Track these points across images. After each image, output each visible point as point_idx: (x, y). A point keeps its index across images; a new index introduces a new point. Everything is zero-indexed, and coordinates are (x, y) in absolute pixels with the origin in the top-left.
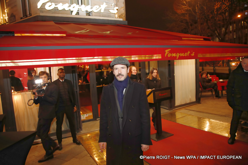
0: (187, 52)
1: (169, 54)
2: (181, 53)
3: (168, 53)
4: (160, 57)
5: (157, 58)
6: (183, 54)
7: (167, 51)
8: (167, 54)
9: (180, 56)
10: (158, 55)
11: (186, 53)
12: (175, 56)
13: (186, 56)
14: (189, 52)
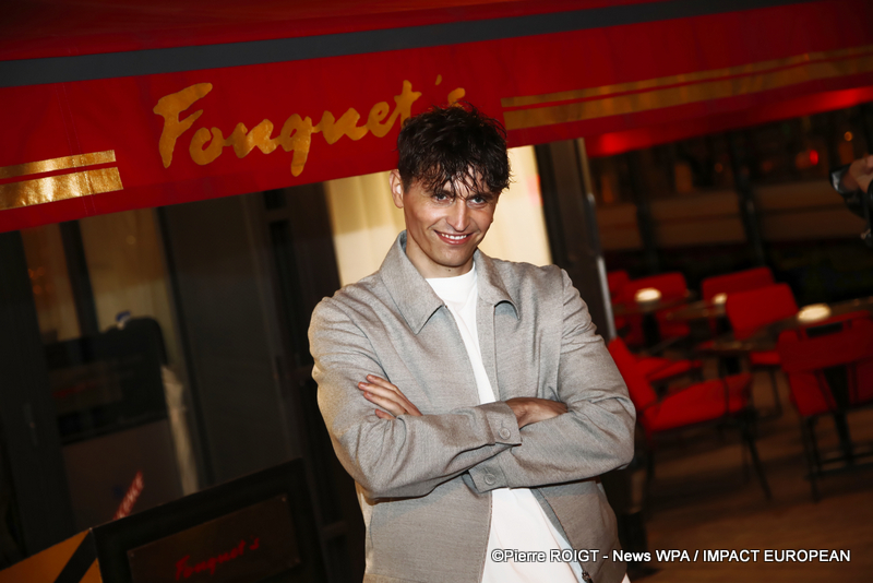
0: (391, 94)
1: (202, 135)
2: (328, 116)
3: (188, 123)
4: (108, 183)
5: (75, 188)
6: (353, 115)
7: (170, 107)
8: (184, 141)
9: (317, 139)
10: (76, 161)
11: (384, 107)
12: (268, 147)
13: (381, 131)
14: (409, 96)
